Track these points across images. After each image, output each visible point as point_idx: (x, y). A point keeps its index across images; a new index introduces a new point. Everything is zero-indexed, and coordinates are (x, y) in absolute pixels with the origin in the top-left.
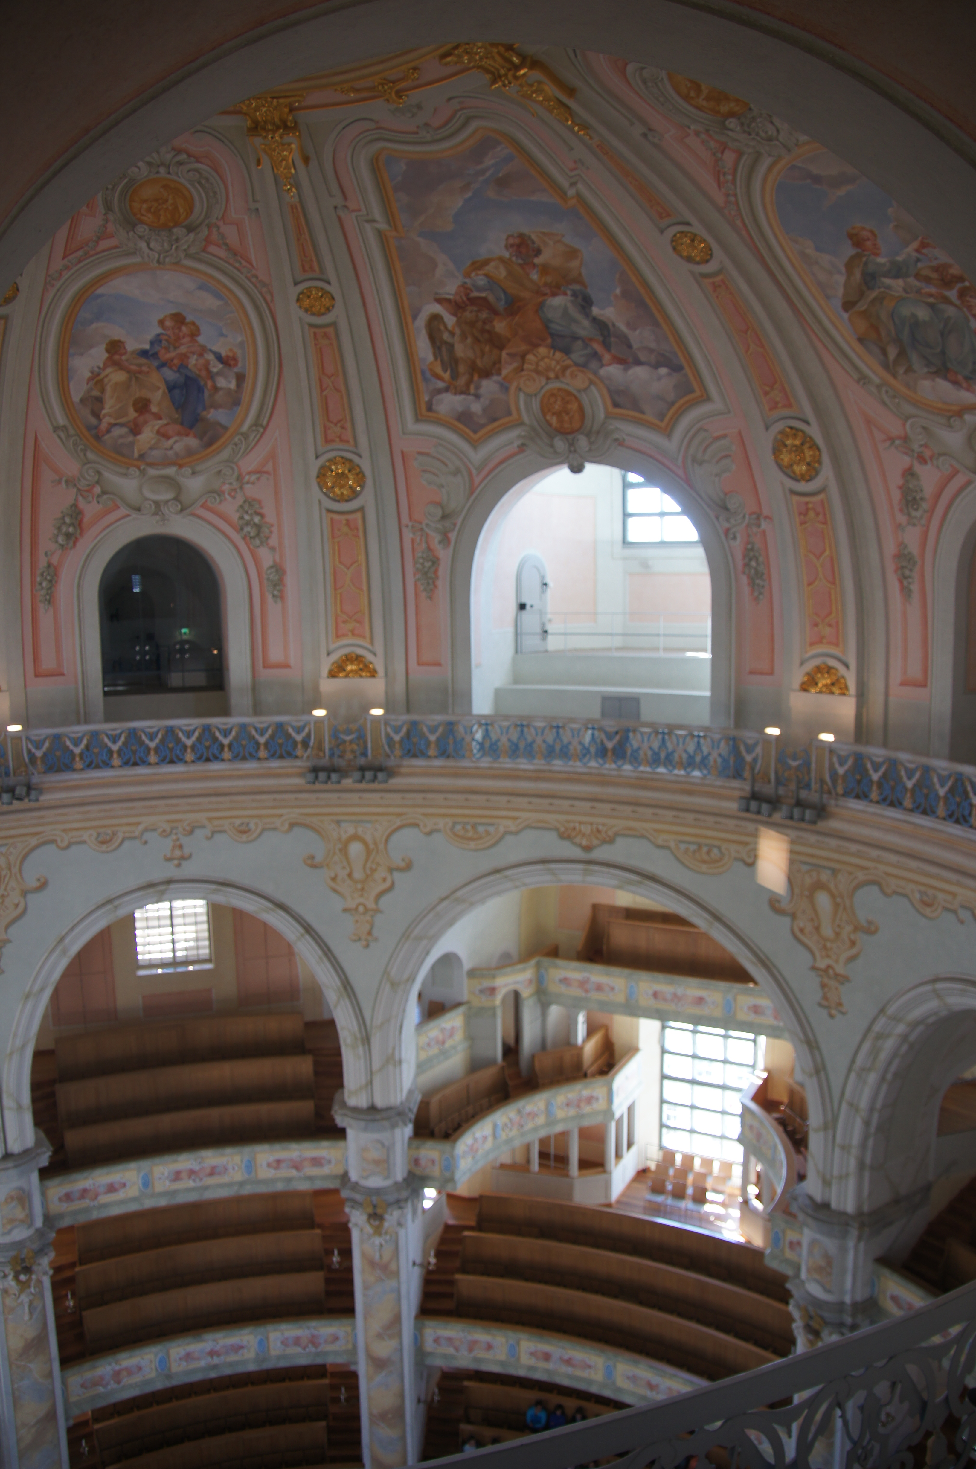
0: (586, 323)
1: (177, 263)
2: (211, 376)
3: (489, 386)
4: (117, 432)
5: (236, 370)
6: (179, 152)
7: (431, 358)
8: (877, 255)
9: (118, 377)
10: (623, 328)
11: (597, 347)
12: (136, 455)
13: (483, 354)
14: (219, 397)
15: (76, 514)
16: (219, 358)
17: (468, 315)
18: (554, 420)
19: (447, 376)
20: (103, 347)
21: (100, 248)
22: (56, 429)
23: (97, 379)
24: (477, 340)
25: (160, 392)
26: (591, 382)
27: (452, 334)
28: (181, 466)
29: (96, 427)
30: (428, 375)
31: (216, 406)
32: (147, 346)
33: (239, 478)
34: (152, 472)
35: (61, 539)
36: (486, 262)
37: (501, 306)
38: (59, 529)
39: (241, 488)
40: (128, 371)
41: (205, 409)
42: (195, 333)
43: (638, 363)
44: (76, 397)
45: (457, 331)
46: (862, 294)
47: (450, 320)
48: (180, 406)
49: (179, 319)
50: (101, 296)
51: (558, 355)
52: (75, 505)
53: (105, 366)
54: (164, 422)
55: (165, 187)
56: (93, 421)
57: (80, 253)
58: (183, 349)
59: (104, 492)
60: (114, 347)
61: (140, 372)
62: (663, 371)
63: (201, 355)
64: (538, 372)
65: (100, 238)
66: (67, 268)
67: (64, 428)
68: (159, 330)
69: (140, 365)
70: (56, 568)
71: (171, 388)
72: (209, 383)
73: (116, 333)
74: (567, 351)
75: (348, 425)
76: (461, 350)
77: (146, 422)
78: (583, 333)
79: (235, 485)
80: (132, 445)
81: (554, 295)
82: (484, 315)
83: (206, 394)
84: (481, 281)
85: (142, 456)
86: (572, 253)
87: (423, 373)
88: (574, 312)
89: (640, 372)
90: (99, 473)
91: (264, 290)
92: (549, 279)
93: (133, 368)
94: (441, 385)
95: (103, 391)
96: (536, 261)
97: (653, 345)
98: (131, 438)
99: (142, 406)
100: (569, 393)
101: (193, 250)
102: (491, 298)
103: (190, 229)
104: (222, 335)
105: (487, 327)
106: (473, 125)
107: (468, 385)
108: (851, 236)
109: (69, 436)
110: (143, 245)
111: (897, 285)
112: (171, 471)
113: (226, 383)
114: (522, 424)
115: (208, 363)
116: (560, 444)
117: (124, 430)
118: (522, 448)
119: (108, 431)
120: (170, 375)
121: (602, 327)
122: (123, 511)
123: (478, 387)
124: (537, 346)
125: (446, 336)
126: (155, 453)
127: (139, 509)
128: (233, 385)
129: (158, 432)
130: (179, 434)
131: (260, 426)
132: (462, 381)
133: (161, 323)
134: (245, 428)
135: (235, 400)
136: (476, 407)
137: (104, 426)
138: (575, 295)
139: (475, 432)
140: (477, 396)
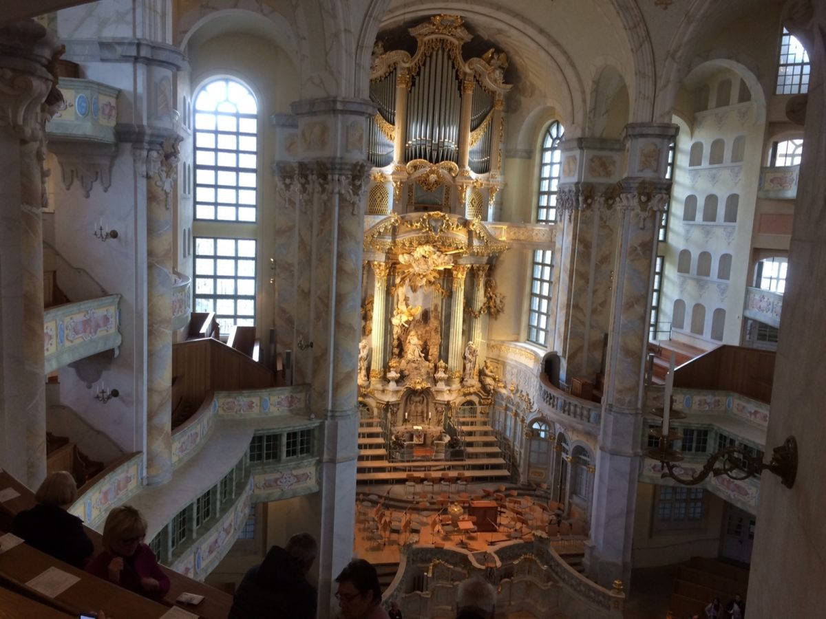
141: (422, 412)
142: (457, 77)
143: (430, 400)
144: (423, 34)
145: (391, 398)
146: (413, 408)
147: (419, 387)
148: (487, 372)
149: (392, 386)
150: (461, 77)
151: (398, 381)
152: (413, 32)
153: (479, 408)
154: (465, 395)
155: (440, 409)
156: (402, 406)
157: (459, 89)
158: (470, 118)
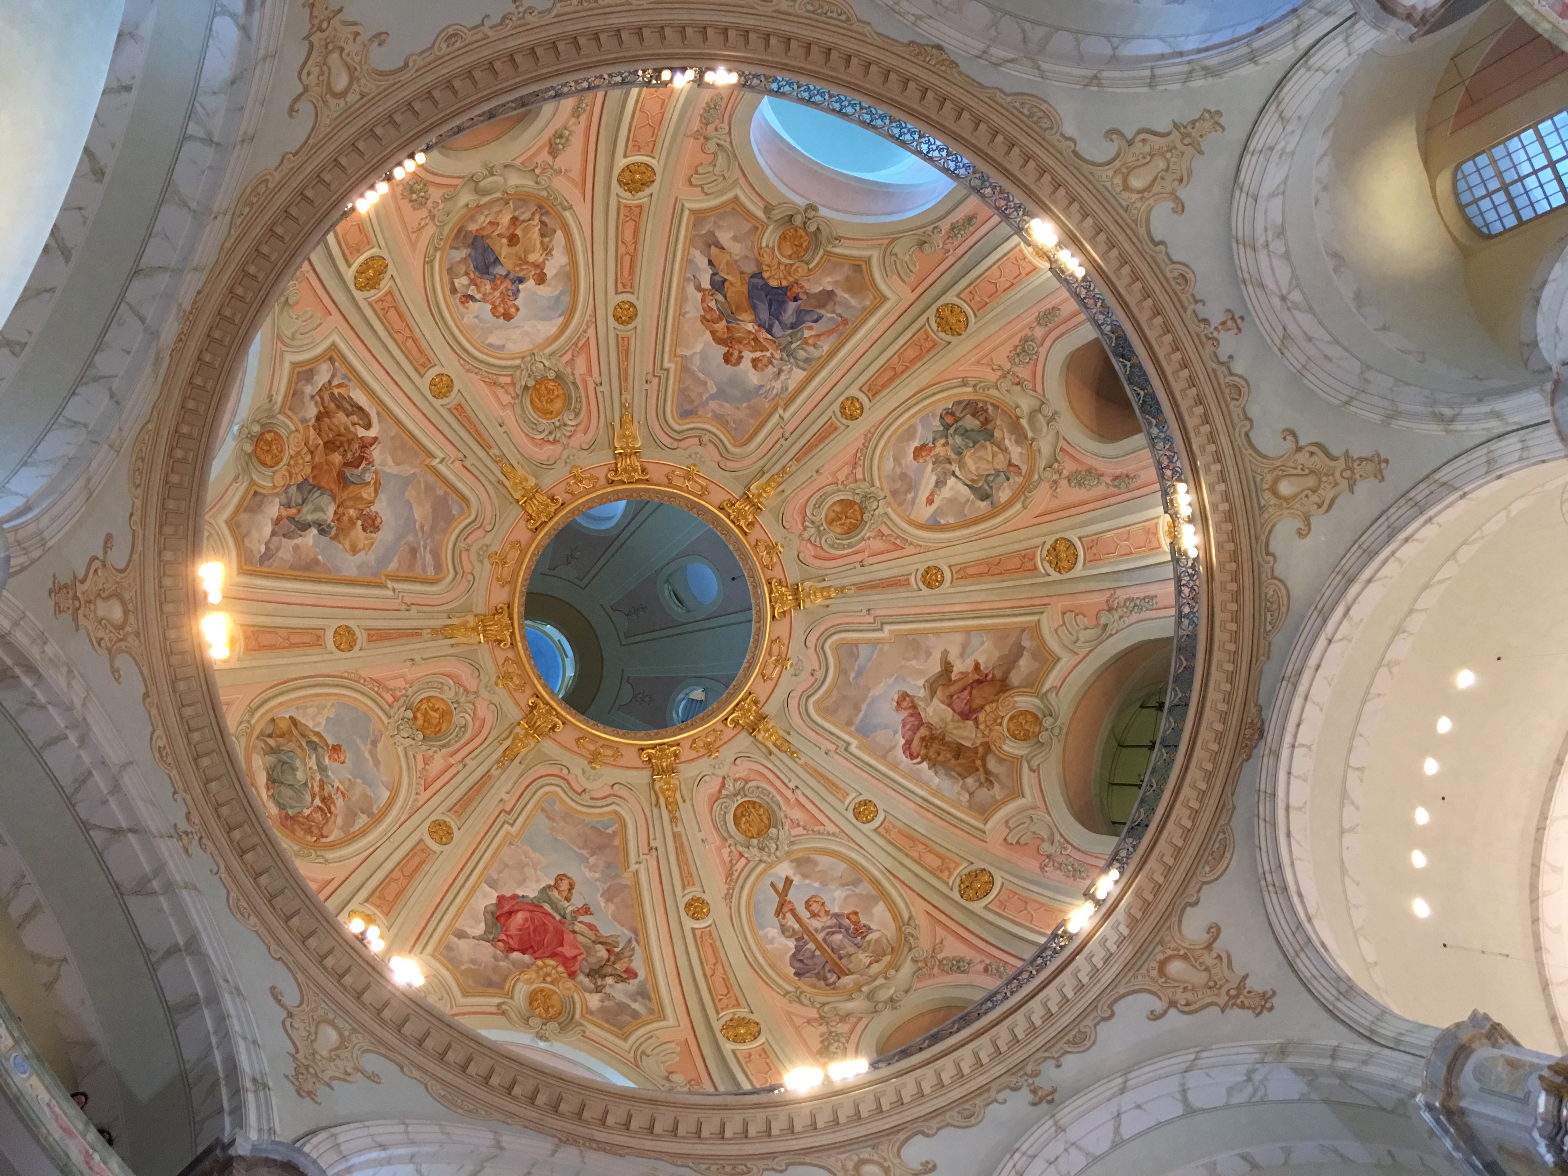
0: (310, 518)
1: (523, 358)
2: (473, 282)
3: (312, 411)
4: (526, 216)
5: (459, 295)
6: (555, 441)
7: (352, 395)
8: (330, 757)
9: (533, 258)
10: (298, 541)
11: (293, 511)
12: (511, 203)
13: (331, 430)
14: (463, 268)
15: (553, 152)
16: (472, 298)
17: (356, 446)
18: (269, 437)
19: (336, 391)
20: (549, 277)
21: (570, 352)
22: (571, 207)
23: (547, 251)
24: (339, 435)
25: (503, 255)
26: (275, 487)
27: (354, 424)
28: (477, 206)
29: (542, 215)
30: (345, 381)
31: (464, 260)
32: (521, 287)
33: (433, 217)
34: (498, 195)
35: (567, 133)
36: (376, 492)
37: (348, 472)
38: (567, 140)
39: (430, 211)
40: (527, 263)
41: (470, 255)
42: (494, 308)
43: (273, 533)
44: (559, 234)
45: (352, 429)
46: (303, 736)
47: (361, 432)
48: (487, 249)
49: (508, 317)
50: (560, 316)
51: (300, 479)
52: (554, 157)
53: (544, 262)
54: (495, 234)
55: (551, 413)
56: (544, 218)
57: (580, 345)
58: (497, 293)
59: (533, 170)
60: (541, 279)
61: (520, 265)
62: (263, 549)
63: (484, 295)
64: (299, 453)
65: (572, 360)
66: (585, 332)
67: (565, 209)
68: (516, 302)
69: (522, 270)
70: (573, 116)
71: (497, 261)
72: (472, 276)
73: (543, 291)
74: (299, 487)
75: (380, 313)
76: (341, 418)
77: (508, 228)
78: (306, 508)
79: (435, 212)
80: (515, 209)
81: (335, 513)
82: (349, 456)
83: (472, 267)
84: (368, 477)
85: (507, 203)
86: (354, 550)
87: (350, 380)
88: (318, 516)
89: (268, 529)
90: (537, 183)
91: (467, 367)
92: (346, 518)
93: (524, 267)
94: (335, 382)
95: (542, 243)
96: (359, 523)
97: (280, 554)
98: (517, 213)
99: (513, 240)
100: (277, 463)
101: (518, 372)
102: (355, 471)
103: (526, 388)
104: (476, 317)
105: (342, 449)
106: (452, 573)
107: (322, 399)
108: (339, 746)
109: (561, 204)
110: (547, 364)
111: (312, 763)
112: (484, 200)
113: (461, 282)
114: (280, 413)
115: (479, 291)
116: (256, 429)
117: (521, 218)
118: (270, 397)
119: (533, 214)
120: (500, 270)
121: (304, 527)
122: (518, 162)
123: (316, 403)
124: (313, 468)
125: (355, 418)
126: (497, 209)
127: (506, 166)
128: (456, 281)
129: (498, 224)
130: (483, 229)
131: (429, 262)
132: (327, 397)
133: (518, 309)
134: (438, 255)
135: (451, 272)
136: (309, 390)
137: (537, 218)
138: (329, 526)
139: (299, 373)
140: (313, 397)
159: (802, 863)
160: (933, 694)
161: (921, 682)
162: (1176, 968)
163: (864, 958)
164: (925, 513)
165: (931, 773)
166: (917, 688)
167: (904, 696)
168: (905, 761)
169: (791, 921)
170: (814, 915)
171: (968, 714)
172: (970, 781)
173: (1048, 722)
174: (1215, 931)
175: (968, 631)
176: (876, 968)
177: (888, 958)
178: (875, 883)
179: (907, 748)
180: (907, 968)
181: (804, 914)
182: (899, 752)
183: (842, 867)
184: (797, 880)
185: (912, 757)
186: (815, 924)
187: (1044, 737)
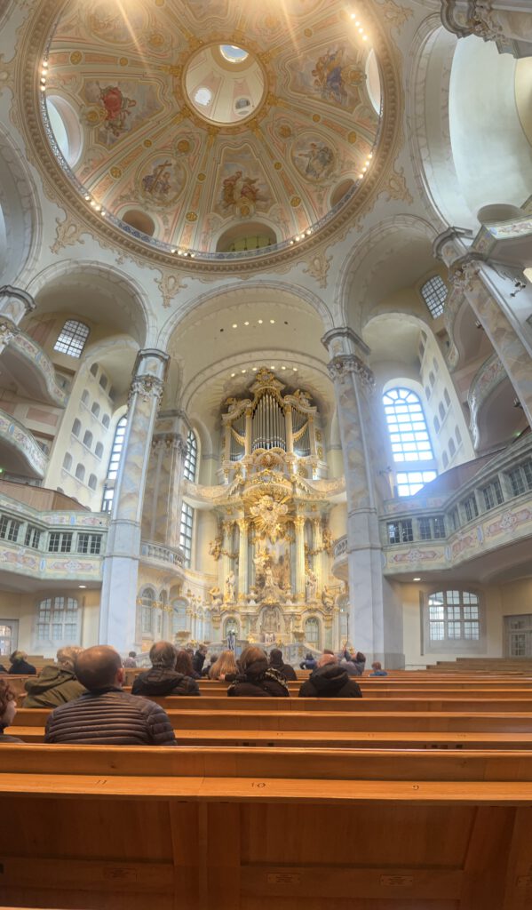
141: (275, 624)
142: (279, 406)
143: (280, 614)
144: (257, 388)
145: (251, 611)
146: (268, 620)
147: (271, 602)
148: (327, 594)
149: (252, 603)
150: (282, 405)
151: (256, 601)
152: (252, 390)
153: (323, 624)
154: (310, 610)
155: (287, 619)
156: (260, 618)
157: (282, 412)
158: (291, 427)
159: (178, 166)
160: (245, 181)
161: (247, 176)
162: (172, 280)
163: (158, 195)
164: (296, 155)
165: (221, 190)
166: (245, 175)
167: (241, 173)
168: (222, 182)
169: (159, 171)
170: (164, 176)
171: (243, 193)
172: (223, 202)
173: (248, 217)
174: (185, 286)
175: (267, 182)
176: (156, 200)
177: (160, 201)
178: (182, 189)
179: (226, 180)
180: (160, 208)
181: (163, 173)
182: (223, 179)
183: (182, 177)
184: (172, 167)
185: (224, 183)
186: (162, 178)
187: (243, 218)
